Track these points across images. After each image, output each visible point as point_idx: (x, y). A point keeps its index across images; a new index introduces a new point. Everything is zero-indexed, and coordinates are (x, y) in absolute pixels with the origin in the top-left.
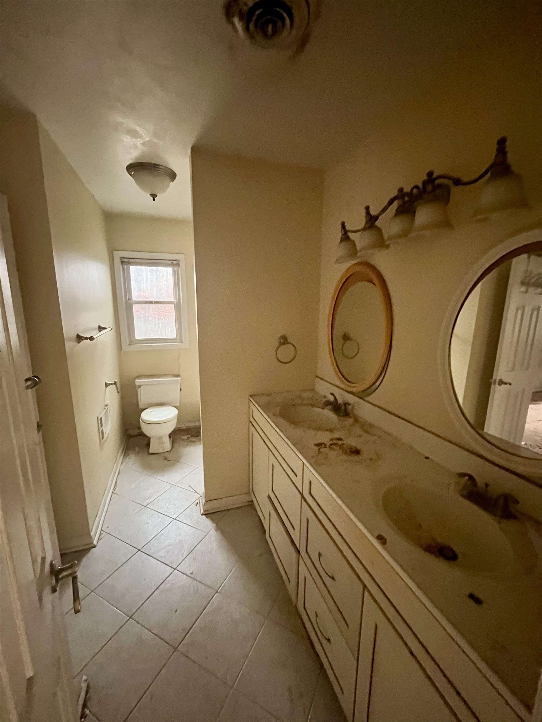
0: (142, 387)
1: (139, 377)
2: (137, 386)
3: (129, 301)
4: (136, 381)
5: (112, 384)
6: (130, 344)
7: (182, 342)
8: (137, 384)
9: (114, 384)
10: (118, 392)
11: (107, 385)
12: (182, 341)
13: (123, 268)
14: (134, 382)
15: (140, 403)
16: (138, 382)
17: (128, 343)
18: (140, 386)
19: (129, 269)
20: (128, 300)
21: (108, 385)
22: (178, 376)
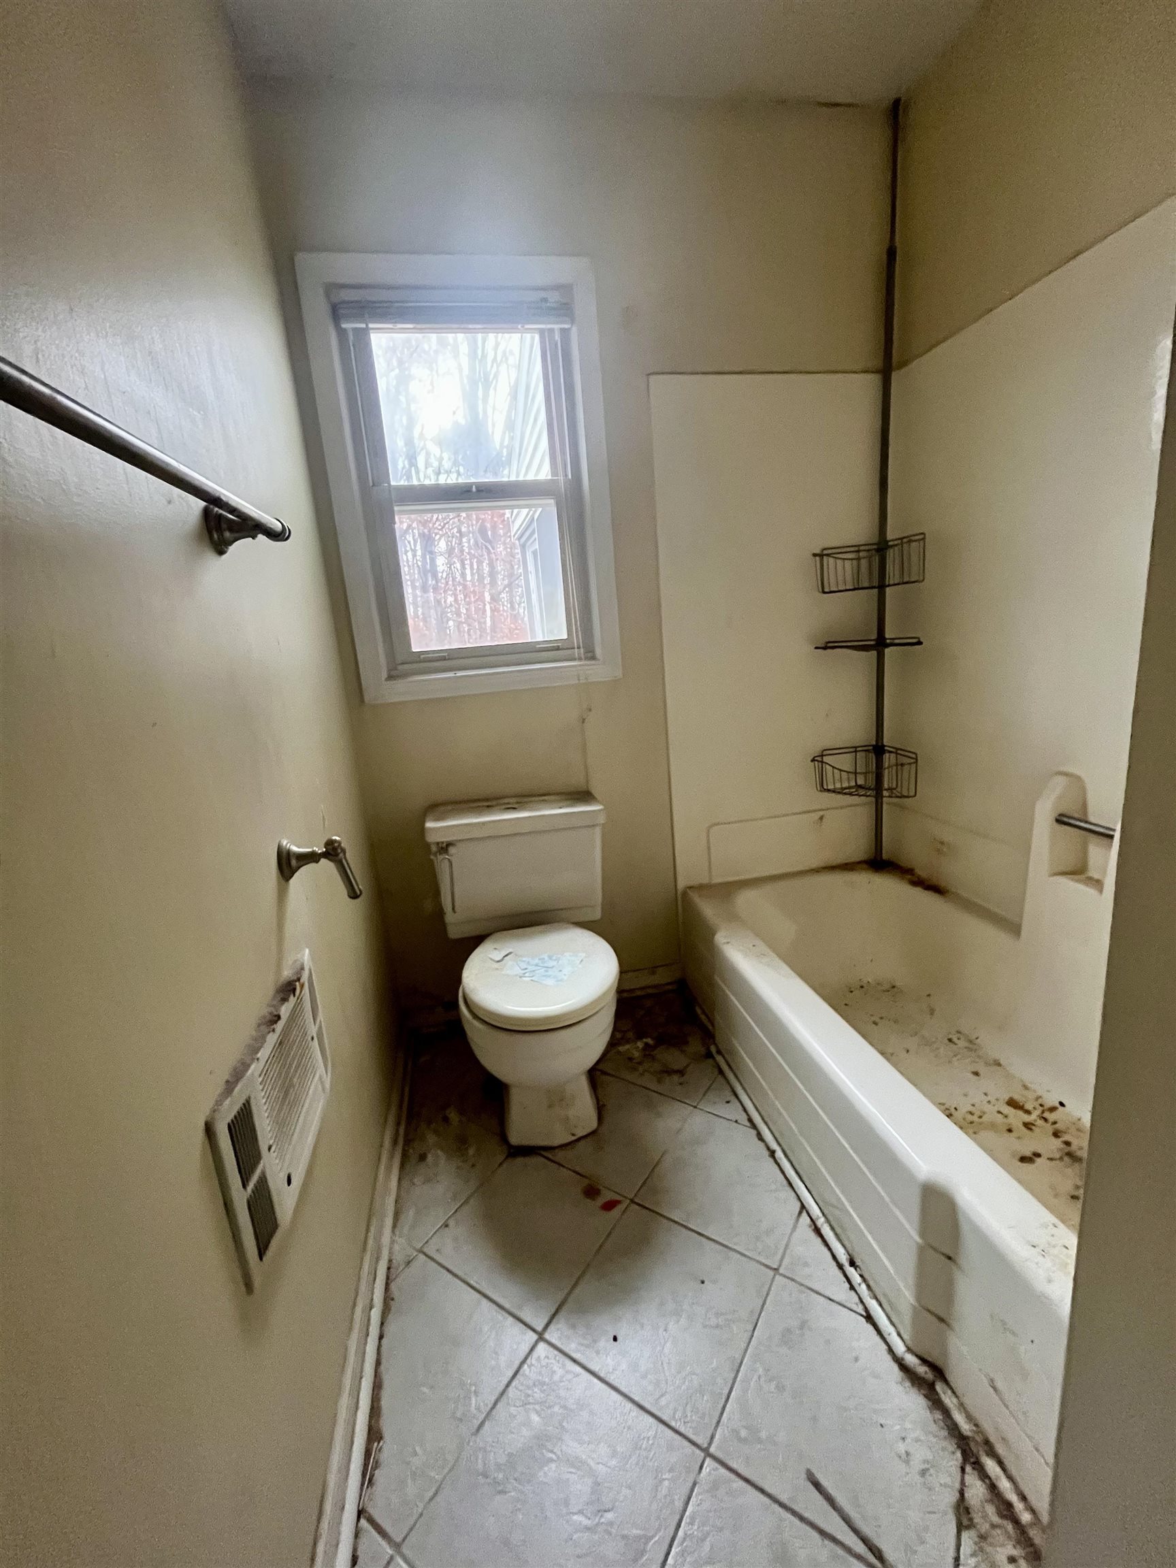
0: (452, 850)
1: (437, 808)
2: (434, 849)
3: (375, 488)
4: (429, 825)
5: (312, 858)
6: (390, 677)
7: (593, 658)
8: (431, 838)
9: (326, 855)
10: (354, 895)
11: (288, 864)
12: (593, 651)
13: (342, 334)
14: (422, 830)
15: (450, 918)
16: (437, 827)
17: (385, 675)
18: (444, 848)
19: (362, 338)
20: (374, 485)
21: (294, 862)
22: (584, 796)
